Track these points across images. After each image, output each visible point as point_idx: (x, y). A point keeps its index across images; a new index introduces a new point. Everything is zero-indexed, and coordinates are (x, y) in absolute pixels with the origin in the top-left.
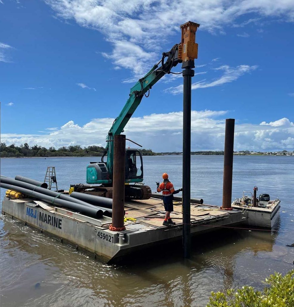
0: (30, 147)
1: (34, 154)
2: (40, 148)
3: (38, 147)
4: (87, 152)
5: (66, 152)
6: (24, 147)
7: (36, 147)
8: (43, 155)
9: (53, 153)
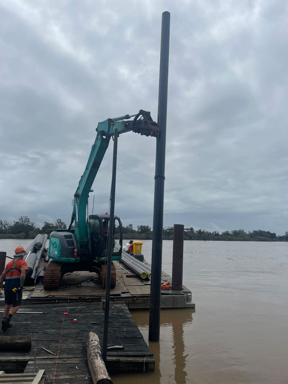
0: (195, 231)
1: (198, 238)
2: (203, 232)
3: (202, 231)
4: (252, 237)
5: (229, 237)
6: (190, 231)
7: (200, 231)
8: (206, 239)
9: (217, 237)
